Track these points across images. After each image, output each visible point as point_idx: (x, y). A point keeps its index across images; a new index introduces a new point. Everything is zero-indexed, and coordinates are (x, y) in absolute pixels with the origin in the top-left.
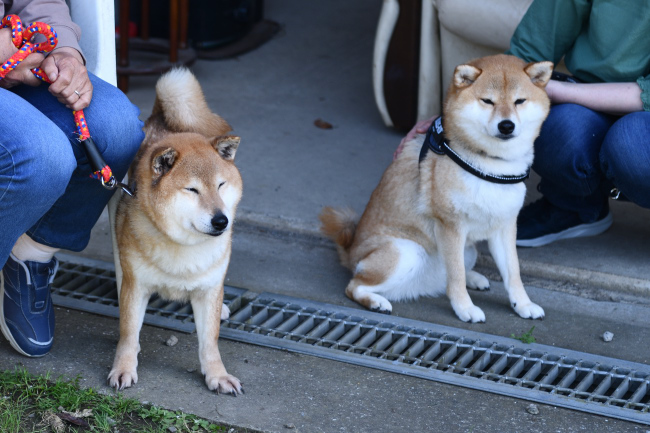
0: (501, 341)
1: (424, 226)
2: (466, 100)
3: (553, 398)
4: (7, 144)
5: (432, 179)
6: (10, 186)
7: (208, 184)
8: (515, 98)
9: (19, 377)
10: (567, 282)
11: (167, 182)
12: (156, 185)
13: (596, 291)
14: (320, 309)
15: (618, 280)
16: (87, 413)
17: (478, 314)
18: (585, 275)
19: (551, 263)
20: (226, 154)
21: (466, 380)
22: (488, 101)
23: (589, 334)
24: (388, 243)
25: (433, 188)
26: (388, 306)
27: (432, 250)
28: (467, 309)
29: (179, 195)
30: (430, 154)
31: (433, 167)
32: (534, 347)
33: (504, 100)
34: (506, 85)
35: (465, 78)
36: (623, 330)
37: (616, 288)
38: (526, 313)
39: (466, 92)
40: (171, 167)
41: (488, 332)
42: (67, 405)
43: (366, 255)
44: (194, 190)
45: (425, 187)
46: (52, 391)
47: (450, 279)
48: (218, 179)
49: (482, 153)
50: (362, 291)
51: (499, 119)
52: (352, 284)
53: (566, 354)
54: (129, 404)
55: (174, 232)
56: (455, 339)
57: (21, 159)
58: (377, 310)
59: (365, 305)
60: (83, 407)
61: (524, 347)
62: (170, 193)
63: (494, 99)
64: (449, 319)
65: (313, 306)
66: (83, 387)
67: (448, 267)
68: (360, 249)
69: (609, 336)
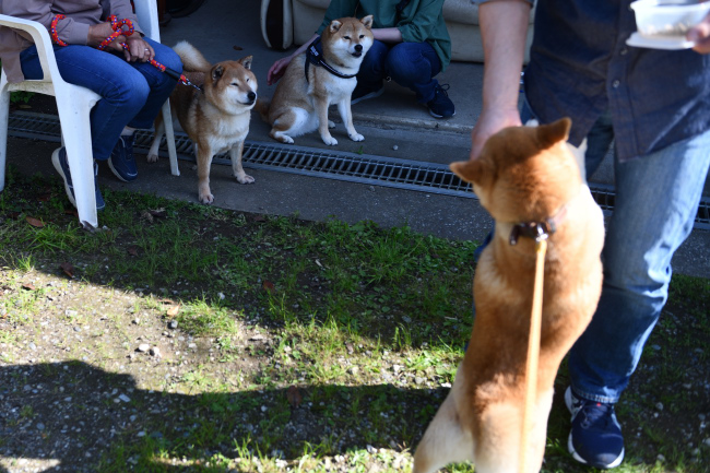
0: (349, 154)
1: (308, 99)
2: (336, 39)
3: (379, 182)
4: (115, 83)
5: (315, 77)
6: (118, 105)
7: (241, 80)
8: (359, 34)
9: (125, 194)
10: (369, 121)
11: (221, 83)
12: (215, 86)
13: (384, 125)
14: (261, 144)
15: (393, 119)
16: (162, 210)
17: (335, 142)
18: (378, 118)
19: (361, 112)
20: (246, 68)
21: (337, 176)
22: (347, 38)
23: (387, 147)
24: (289, 110)
25: (316, 81)
26: (292, 141)
27: (311, 111)
28: (329, 139)
29: (228, 88)
30: (311, 65)
31: (314, 71)
32: (364, 156)
33: (355, 36)
34: (355, 29)
35: (335, 27)
36: (401, 143)
37: (392, 123)
38: (357, 139)
39: (336, 35)
40: (221, 76)
41: (340, 150)
42: (152, 207)
43: (279, 116)
44: (235, 84)
45: (311, 81)
46: (143, 199)
47: (321, 124)
48: (246, 77)
49: (342, 65)
50: (278, 134)
51: (354, 45)
52: (273, 131)
53: (379, 158)
54: (182, 203)
55: (229, 108)
56: (327, 155)
57: (123, 90)
58: (287, 143)
59: (280, 140)
60: (160, 207)
61: (360, 156)
62: (224, 88)
63: (350, 36)
64: (320, 144)
65: (256, 143)
66: (158, 196)
67: (320, 119)
68: (275, 114)
69: (396, 148)
